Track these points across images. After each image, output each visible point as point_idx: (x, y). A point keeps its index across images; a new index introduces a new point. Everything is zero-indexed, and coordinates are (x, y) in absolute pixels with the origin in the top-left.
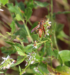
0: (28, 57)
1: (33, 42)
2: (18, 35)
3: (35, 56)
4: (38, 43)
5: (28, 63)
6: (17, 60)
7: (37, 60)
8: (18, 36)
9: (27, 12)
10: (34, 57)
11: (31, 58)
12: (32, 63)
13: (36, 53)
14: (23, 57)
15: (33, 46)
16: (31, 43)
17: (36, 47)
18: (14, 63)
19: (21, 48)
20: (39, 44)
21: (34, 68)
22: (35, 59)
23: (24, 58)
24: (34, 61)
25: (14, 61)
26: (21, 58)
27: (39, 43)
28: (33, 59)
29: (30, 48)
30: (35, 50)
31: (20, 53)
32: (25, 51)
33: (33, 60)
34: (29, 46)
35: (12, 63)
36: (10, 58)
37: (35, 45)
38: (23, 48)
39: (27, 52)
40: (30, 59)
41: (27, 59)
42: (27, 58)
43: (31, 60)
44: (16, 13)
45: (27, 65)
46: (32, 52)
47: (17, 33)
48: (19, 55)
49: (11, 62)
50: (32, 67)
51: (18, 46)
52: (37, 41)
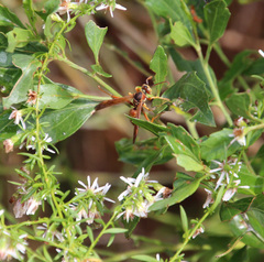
0: (214, 177)
1: (231, 123)
2: (177, 97)
3: (239, 174)
4: (249, 124)
5: (214, 198)
6: (175, 185)
7: (247, 187)
8: (179, 101)
9: (212, 16)
10: (236, 176)
11: (225, 181)
12: (227, 197)
13: (241, 160)
14: (194, 176)
15: (231, 135)
16: (226, 125)
17: (242, 141)
18: (164, 196)
19: (190, 144)
20: (254, 131)
21: (234, 215)
22: (238, 182)
23: (198, 178)
24: (235, 191)
25: (162, 190)
26: (187, 180)
27: (253, 127)
28: (233, 184)
29: (220, 144)
30: (238, 153)
31: (185, 161)
32: (204, 154)
33: (232, 188)
34: (216, 136)
35: (156, 198)
36: (151, 178)
37: (240, 133)
38: (194, 144)
39: (211, 159)
40: (219, 183)
41: (211, 184)
42: (211, 179)
43: (223, 185)
44: (170, 20)
45: (210, 205)
46: (229, 158)
47: (175, 92)
48: (181, 170)
49: (154, 195)
50: (229, 212)
51: (177, 136)
52: (244, 120)
